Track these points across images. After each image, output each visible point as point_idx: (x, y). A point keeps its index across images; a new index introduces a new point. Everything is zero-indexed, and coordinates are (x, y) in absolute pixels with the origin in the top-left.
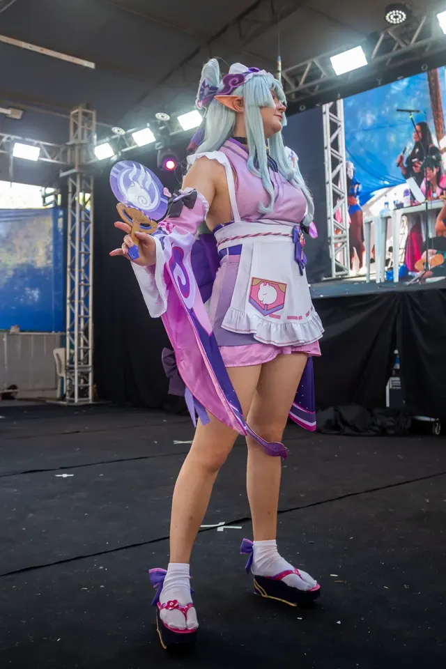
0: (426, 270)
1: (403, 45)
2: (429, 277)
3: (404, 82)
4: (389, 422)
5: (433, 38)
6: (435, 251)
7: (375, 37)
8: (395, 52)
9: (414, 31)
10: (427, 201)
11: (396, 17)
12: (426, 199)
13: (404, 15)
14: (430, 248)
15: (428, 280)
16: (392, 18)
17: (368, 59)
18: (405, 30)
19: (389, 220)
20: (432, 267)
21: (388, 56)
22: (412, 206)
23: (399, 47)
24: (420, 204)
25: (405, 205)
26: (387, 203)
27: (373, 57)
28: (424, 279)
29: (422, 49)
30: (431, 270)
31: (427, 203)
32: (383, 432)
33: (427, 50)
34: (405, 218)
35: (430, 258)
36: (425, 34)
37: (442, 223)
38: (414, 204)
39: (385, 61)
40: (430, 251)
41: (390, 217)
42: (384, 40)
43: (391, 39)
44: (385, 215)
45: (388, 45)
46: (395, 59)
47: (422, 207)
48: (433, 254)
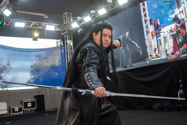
15: (181, 56)
19: (166, 38)
26: (164, 32)
34: (171, 37)
41: (166, 37)
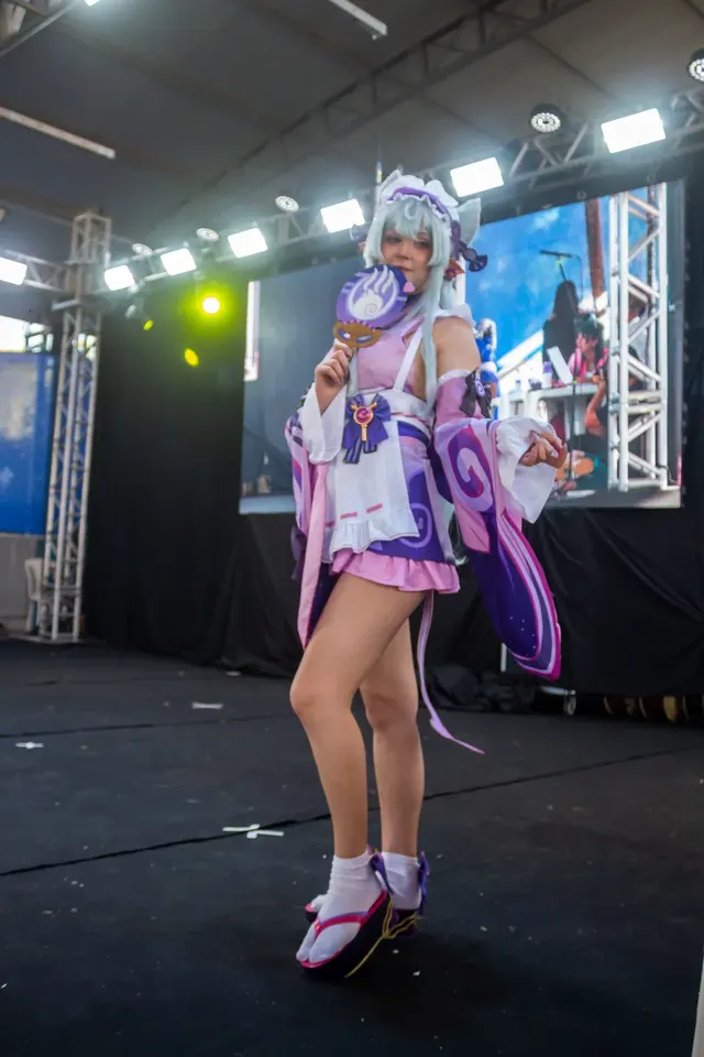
0: (568, 479)
1: (553, 163)
2: (571, 489)
3: (552, 215)
4: (503, 692)
5: (596, 156)
6: (582, 453)
7: (514, 148)
8: (542, 171)
9: (570, 145)
10: (576, 382)
11: (546, 123)
12: (574, 379)
13: (558, 121)
14: (576, 449)
15: (571, 494)
16: (540, 122)
17: (504, 177)
18: (558, 142)
19: (520, 405)
20: (577, 476)
21: (532, 175)
22: (553, 387)
23: (548, 164)
24: (564, 386)
25: (544, 386)
26: (518, 382)
27: (511, 174)
28: (565, 493)
29: (581, 168)
30: (576, 480)
31: (574, 387)
32: (494, 707)
33: (586, 171)
34: (542, 404)
35: (575, 463)
36: (584, 150)
37: (594, 416)
38: (556, 385)
39: (528, 182)
40: (575, 453)
41: (521, 402)
42: (527, 154)
43: (538, 152)
44: (516, 397)
45: (532, 161)
46: (542, 180)
47: (568, 391)
48: (579, 457)
